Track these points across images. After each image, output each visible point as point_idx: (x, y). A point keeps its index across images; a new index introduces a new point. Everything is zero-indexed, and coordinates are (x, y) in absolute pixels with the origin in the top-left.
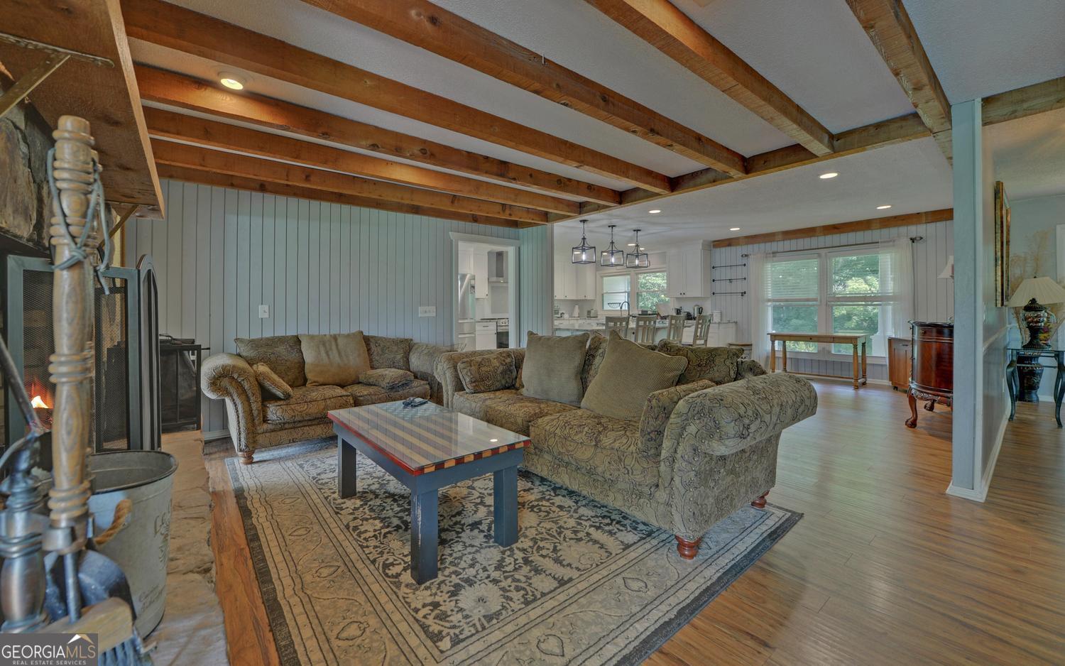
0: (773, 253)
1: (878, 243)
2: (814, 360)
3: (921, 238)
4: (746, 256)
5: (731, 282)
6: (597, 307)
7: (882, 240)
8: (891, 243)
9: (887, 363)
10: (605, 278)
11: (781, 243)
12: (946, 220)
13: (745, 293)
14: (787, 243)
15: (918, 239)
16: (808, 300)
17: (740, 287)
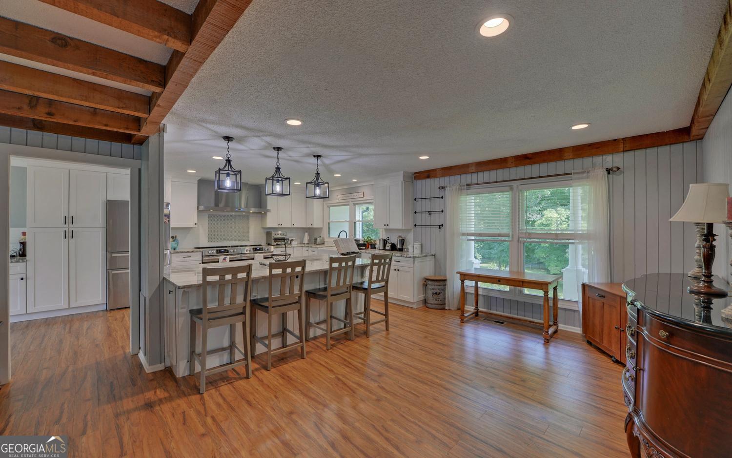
0: (467, 185)
1: (571, 174)
2: (506, 299)
3: (618, 169)
4: (443, 188)
5: (430, 214)
6: (324, 234)
7: (575, 171)
8: (585, 175)
9: (580, 308)
10: (331, 208)
11: (475, 175)
12: (646, 148)
13: (442, 225)
14: (481, 174)
15: (615, 169)
16: (499, 235)
17: (436, 219)
